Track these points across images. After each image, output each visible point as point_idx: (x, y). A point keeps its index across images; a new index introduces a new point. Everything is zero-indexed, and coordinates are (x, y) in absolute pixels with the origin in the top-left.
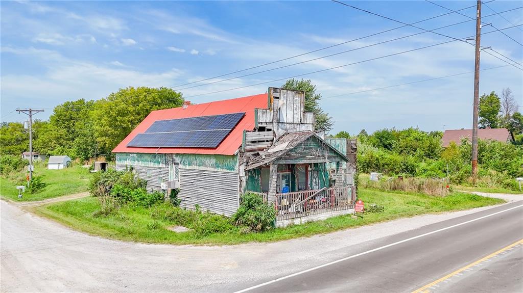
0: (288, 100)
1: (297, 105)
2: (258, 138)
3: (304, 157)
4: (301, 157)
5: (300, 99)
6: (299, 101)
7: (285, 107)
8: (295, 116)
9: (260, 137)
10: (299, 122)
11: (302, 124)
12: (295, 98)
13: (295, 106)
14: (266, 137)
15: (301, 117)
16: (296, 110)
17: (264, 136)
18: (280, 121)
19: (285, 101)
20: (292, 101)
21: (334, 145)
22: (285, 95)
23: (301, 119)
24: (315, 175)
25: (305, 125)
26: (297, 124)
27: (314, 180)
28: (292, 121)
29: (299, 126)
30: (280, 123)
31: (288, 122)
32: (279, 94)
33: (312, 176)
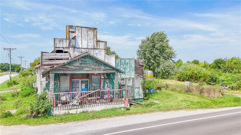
0: (83, 33)
1: (91, 37)
2: (55, 57)
3: (82, 69)
4: (79, 69)
5: (93, 33)
6: (93, 35)
7: (80, 38)
8: (88, 44)
9: (56, 57)
10: (93, 48)
11: (95, 49)
12: (89, 33)
13: (89, 38)
14: (62, 57)
15: (94, 45)
16: (90, 40)
17: (61, 56)
18: (76, 47)
19: (80, 34)
20: (86, 34)
21: (124, 63)
22: (80, 31)
23: (94, 46)
24: (107, 81)
25: (99, 50)
26: (92, 49)
27: (107, 85)
28: (86, 47)
29: (92, 50)
30: (75, 48)
31: (83, 47)
32: (74, 30)
33: (104, 82)
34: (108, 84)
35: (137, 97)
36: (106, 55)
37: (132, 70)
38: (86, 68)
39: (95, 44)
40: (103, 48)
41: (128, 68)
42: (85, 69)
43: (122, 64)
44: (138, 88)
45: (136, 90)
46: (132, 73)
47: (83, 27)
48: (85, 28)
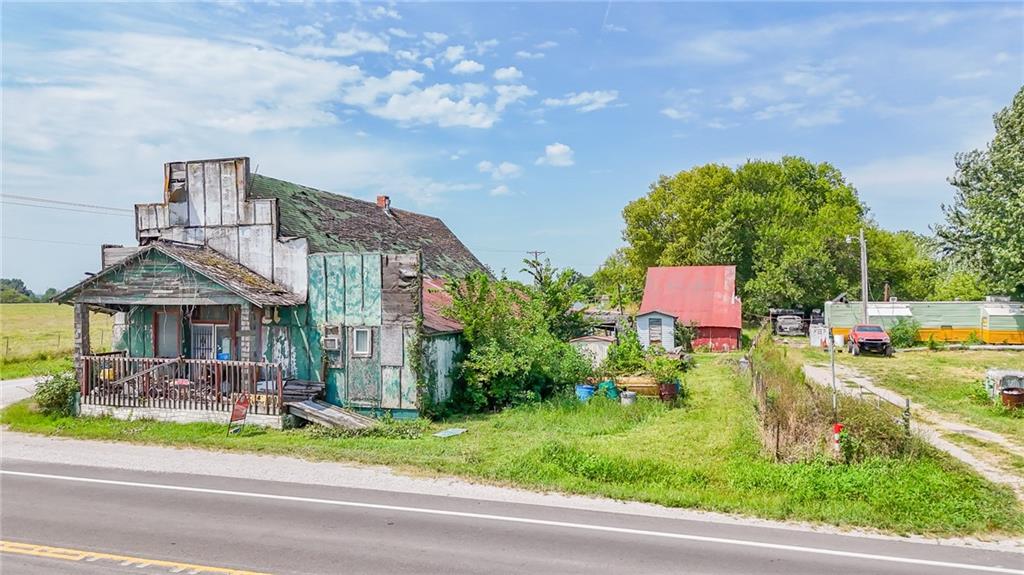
0: (207, 180)
1: (229, 188)
3: (145, 293)
4: (139, 292)
5: (234, 175)
6: (234, 180)
7: (202, 195)
8: (224, 211)
10: (236, 223)
11: (241, 225)
12: (224, 176)
13: (224, 192)
15: (238, 213)
16: (227, 198)
18: (191, 224)
19: (199, 185)
20: (216, 182)
21: (340, 270)
22: (199, 173)
23: (238, 217)
24: (281, 334)
25: (252, 227)
26: (231, 227)
27: (279, 346)
28: (218, 223)
29: (235, 230)
30: (189, 227)
31: (208, 224)
32: (185, 173)
33: (271, 335)
34: (282, 343)
35: (390, 402)
36: (277, 244)
37: (372, 297)
38: (157, 289)
39: (241, 211)
40: (266, 222)
41: (356, 287)
42: (155, 291)
43: (332, 274)
44: (394, 367)
45: (389, 376)
46: (370, 308)
47: (207, 161)
48: (212, 161)
